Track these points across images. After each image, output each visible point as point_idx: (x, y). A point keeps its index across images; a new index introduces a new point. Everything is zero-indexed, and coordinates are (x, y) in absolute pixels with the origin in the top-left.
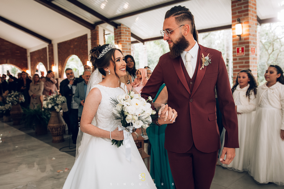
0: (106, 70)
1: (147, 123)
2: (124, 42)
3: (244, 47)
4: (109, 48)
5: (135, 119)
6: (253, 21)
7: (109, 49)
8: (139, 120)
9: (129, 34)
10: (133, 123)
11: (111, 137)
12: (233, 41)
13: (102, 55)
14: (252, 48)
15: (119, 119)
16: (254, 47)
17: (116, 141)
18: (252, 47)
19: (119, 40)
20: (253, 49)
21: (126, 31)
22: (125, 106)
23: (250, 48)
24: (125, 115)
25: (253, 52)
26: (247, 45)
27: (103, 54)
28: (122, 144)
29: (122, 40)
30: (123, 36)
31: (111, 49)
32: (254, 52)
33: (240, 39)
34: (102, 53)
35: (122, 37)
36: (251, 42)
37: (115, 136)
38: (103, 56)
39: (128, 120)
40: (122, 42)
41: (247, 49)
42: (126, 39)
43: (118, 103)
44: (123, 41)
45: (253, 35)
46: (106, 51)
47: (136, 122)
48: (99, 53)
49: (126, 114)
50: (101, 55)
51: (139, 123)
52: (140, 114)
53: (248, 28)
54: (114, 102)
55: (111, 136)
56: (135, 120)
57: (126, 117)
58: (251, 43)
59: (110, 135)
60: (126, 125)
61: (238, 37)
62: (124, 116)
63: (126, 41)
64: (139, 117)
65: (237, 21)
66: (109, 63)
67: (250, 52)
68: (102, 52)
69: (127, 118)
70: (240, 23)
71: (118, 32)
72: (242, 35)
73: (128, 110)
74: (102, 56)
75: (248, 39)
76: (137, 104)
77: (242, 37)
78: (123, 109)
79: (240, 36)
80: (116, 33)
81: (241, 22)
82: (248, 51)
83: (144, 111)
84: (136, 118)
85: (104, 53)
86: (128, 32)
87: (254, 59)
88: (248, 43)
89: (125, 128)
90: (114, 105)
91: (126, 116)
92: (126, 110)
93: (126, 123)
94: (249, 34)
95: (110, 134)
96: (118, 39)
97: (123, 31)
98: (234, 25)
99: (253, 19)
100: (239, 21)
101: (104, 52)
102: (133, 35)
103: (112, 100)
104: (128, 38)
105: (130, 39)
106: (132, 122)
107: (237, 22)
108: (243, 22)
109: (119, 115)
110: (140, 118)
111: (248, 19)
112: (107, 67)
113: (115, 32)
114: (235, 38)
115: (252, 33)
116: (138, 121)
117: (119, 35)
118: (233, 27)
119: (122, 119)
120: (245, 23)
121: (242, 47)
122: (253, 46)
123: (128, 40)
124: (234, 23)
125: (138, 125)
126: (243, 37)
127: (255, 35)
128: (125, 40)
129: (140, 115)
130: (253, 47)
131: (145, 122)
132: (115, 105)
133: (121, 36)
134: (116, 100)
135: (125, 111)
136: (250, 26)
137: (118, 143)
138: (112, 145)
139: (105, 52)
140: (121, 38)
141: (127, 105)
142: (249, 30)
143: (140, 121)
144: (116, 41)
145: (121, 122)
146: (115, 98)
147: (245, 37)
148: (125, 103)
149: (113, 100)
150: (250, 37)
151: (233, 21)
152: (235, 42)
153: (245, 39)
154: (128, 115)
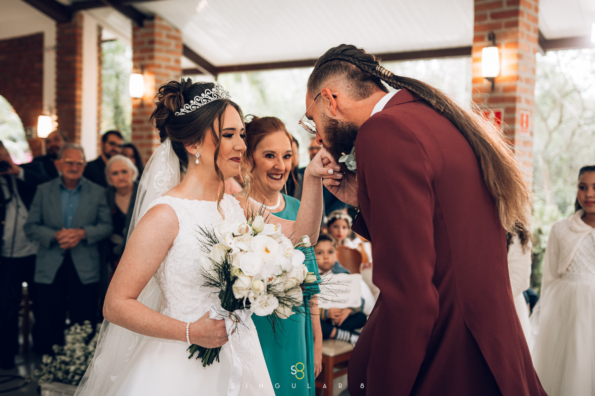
0: (190, 149)
1: (289, 303)
2: (163, 71)
3: (502, 111)
4: (211, 95)
5: (258, 290)
6: (528, 42)
7: (213, 99)
8: (269, 294)
9: (177, 46)
10: (251, 301)
11: (188, 337)
12: (474, 91)
13: (189, 110)
14: (523, 115)
15: (215, 285)
16: (528, 113)
17: (199, 348)
18: (522, 112)
19: (147, 62)
20: (525, 118)
21: (169, 36)
22: (235, 250)
23: (518, 116)
24: (233, 275)
25: (525, 125)
26: (510, 105)
27: (193, 107)
28: (218, 358)
29: (157, 62)
30: (160, 51)
31: (216, 99)
32: (527, 126)
33: (493, 88)
34: (190, 104)
35: (157, 54)
36: (520, 98)
37: (200, 337)
38: (193, 112)
39: (239, 292)
40: (157, 70)
41: (510, 116)
42: (168, 60)
43: (216, 243)
44: (159, 66)
45: (528, 81)
46: (204, 100)
47: (259, 299)
48: (183, 101)
49: (234, 272)
50: (187, 109)
51: (269, 301)
52: (273, 278)
53: (514, 61)
54: (207, 238)
55: (188, 334)
56: (258, 293)
57: (233, 282)
58: (520, 102)
59: (187, 332)
60: (232, 305)
61: (486, 84)
62: (230, 279)
63: (168, 67)
64: (269, 286)
65: (486, 39)
66: (201, 136)
67: (518, 126)
68: (192, 102)
69: (237, 285)
70: (494, 45)
71: (146, 39)
72: (500, 78)
73: (241, 262)
74: (188, 112)
75: (514, 89)
76: (267, 250)
77: (497, 84)
78: (229, 261)
79: (492, 80)
80: (139, 39)
81: (497, 42)
82: (511, 121)
83: (285, 272)
84: (262, 287)
85: (196, 106)
86: (173, 42)
87: (526, 143)
88: (514, 100)
89: (228, 313)
90: (207, 245)
91: (236, 278)
92: (235, 265)
93: (232, 300)
94: (517, 78)
95: (188, 329)
96: (142, 59)
97: (161, 36)
98: (480, 49)
99: (528, 37)
100: (493, 40)
101: (196, 103)
102: (188, 52)
103: (202, 232)
104: (173, 57)
105: (178, 62)
106: (247, 299)
107: (486, 42)
108: (504, 42)
109: (215, 275)
110: (272, 287)
111: (517, 37)
112: (196, 142)
113: (134, 36)
114: (478, 85)
115: (524, 75)
116: (266, 297)
117: (146, 46)
118: (475, 54)
119: (224, 288)
120: (507, 46)
121: (498, 110)
122: (526, 110)
123: (172, 64)
124: (479, 44)
125: (264, 306)
126: (500, 85)
127: (530, 82)
128: (164, 64)
129: (273, 281)
130: (525, 113)
131: (285, 302)
132: (210, 247)
133: (152, 50)
134: (212, 234)
135: (233, 264)
136: (519, 56)
137: (205, 355)
138: (189, 358)
139: (200, 102)
140: (152, 58)
141: (241, 251)
142: (517, 67)
143: (271, 296)
144: (138, 64)
145: (220, 297)
146: (210, 229)
147: (507, 84)
148: (235, 245)
149: (205, 232)
150: (520, 85)
151: (477, 39)
152: (479, 95)
153: (506, 90)
154: (240, 277)
